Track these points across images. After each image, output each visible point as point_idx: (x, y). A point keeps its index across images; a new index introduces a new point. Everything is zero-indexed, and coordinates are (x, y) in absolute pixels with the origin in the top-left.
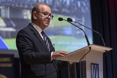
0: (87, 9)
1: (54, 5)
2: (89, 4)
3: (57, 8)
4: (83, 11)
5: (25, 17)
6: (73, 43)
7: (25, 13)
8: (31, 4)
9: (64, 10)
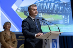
0: (70, 11)
1: (53, 10)
2: (71, 9)
3: (55, 11)
4: (68, 12)
5: (40, 16)
6: (64, 28)
7: (40, 15)
8: (42, 10)
9: (58, 12)
